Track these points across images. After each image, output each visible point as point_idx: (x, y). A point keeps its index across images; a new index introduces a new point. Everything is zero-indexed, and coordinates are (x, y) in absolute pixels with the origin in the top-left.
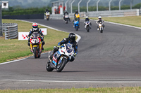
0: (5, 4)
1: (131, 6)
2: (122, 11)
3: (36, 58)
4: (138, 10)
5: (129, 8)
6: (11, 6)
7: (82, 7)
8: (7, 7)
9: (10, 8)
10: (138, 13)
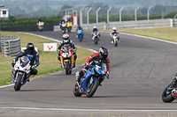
0: (4, 13)
1: (163, 15)
2: (152, 21)
3: (67, 74)
4: (171, 20)
5: (160, 18)
6: (12, 15)
7: (101, 16)
8: (7, 16)
9: (10, 17)
10: (172, 23)
